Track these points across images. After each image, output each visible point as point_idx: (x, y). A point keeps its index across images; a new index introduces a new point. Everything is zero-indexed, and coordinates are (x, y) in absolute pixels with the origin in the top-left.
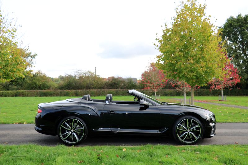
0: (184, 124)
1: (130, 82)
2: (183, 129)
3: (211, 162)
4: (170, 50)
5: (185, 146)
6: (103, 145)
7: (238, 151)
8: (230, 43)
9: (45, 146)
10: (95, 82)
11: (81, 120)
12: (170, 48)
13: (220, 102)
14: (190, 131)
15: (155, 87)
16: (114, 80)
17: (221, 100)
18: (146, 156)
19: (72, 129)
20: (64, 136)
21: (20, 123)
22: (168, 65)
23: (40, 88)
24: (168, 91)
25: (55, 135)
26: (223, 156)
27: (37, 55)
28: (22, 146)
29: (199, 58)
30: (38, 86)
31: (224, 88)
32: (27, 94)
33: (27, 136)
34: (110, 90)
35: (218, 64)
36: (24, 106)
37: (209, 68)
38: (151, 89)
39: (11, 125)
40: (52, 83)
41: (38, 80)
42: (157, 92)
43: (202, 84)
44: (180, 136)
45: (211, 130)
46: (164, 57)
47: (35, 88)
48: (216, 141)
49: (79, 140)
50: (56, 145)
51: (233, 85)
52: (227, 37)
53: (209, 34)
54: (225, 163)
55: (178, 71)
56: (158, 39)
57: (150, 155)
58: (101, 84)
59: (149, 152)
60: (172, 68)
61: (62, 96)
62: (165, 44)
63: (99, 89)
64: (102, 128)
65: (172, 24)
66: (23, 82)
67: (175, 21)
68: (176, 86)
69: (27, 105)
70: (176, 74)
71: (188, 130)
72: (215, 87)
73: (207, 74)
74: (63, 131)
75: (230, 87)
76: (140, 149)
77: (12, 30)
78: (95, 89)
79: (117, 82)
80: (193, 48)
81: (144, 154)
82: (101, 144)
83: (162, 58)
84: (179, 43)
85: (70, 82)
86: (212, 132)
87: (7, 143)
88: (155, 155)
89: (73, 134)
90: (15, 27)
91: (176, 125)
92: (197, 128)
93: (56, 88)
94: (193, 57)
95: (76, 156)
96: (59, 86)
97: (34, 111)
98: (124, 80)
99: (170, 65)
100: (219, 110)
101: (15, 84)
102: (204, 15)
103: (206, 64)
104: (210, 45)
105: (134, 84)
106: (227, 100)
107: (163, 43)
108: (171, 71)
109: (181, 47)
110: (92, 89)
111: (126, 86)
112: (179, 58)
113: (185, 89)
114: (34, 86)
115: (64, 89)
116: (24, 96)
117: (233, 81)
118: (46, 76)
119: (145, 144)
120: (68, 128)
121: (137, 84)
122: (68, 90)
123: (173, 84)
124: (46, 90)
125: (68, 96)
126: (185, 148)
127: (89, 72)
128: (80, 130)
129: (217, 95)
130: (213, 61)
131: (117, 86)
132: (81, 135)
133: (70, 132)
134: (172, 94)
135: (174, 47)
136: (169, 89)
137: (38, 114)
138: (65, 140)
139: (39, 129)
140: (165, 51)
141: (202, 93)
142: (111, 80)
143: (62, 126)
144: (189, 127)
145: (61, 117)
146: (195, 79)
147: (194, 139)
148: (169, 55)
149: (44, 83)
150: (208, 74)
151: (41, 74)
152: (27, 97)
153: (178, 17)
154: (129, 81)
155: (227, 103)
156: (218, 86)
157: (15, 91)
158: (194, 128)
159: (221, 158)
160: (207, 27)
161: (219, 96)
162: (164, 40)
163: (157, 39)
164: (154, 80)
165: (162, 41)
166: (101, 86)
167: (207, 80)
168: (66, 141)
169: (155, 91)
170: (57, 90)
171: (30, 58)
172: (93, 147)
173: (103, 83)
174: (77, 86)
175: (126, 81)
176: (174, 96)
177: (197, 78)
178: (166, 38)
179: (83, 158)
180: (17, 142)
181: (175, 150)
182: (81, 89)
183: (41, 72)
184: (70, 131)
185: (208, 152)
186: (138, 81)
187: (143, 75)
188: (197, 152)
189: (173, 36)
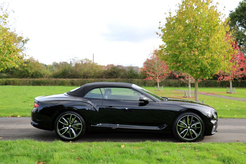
0: (184, 121)
1: (131, 72)
2: (183, 126)
3: (209, 160)
4: (173, 40)
5: (185, 143)
6: (101, 141)
7: (239, 150)
8: (242, 30)
9: (42, 142)
10: (93, 70)
11: (79, 115)
12: (174, 38)
13: (228, 95)
14: (191, 128)
15: (158, 77)
16: (114, 69)
17: (229, 92)
18: (145, 153)
19: (69, 124)
20: (61, 132)
21: (13, 116)
22: (171, 56)
23: (32, 76)
24: (172, 81)
25: (52, 131)
26: (222, 154)
27: (29, 39)
28: (18, 141)
29: (204, 50)
30: (30, 74)
31: (233, 79)
32: (18, 83)
33: (22, 130)
34: (109, 79)
35: (225, 56)
36: (16, 96)
37: (215, 60)
38: (154, 79)
39: (4, 118)
40: (46, 71)
41: (30, 67)
42: (161, 83)
43: (207, 77)
44: (180, 133)
45: (212, 127)
46: (167, 47)
47: (27, 76)
48: (218, 139)
49: (77, 135)
50: (53, 140)
51: (243, 76)
52: (238, 22)
53: (216, 23)
54: (224, 161)
55: (182, 63)
56: (161, 28)
57: (149, 152)
58: (100, 72)
59: (148, 149)
60: (175, 59)
61: (57, 85)
62: (169, 34)
63: (97, 78)
64: (101, 124)
65: (177, 11)
66: (13, 70)
67: (179, 8)
68: (180, 77)
69: (19, 95)
70: (180, 66)
71: (189, 127)
72: (224, 78)
73: (212, 66)
74: (61, 126)
75: (239, 78)
76: (138, 146)
77: (3, 15)
78: (93, 78)
79: (117, 71)
80: (198, 38)
81: (142, 151)
82: (99, 140)
83: (165, 49)
84: (183, 33)
85: (66, 70)
86: (213, 130)
87: (2, 138)
88: (154, 153)
89: (71, 130)
90: (7, 12)
91: (177, 122)
92: (198, 125)
93: (50, 77)
94: (197, 48)
95: (74, 152)
96: (53, 74)
97: (27, 102)
98: (124, 69)
99: (173, 56)
100: (226, 104)
101: (5, 72)
102: (211, 2)
103: (212, 56)
104: (216, 36)
105: (135, 73)
106: (235, 92)
107: (167, 32)
108: (175, 63)
109: (185, 37)
110: (90, 78)
111: (126, 75)
112: (183, 49)
113: (190, 81)
114: (26, 74)
115: (59, 78)
116: (15, 85)
117: (243, 71)
118: (39, 64)
119: (144, 141)
120: (66, 123)
121: (138, 73)
122: (63, 79)
123: (177, 75)
124: (39, 78)
125: (63, 85)
126: (185, 145)
127: (86, 59)
128: (78, 126)
129: (226, 87)
130: (218, 52)
131: (116, 76)
132: (79, 130)
133: (68, 128)
134: (177, 85)
135: (177, 37)
136: (173, 79)
137: (35, 108)
138: (62, 136)
139: (36, 124)
140: (168, 41)
141: (209, 84)
142: (110, 69)
143: (59, 121)
144: (189, 124)
145: (59, 112)
146: (199, 71)
147: (194, 136)
148: (172, 46)
149: (37, 70)
150: (214, 66)
151: (34, 61)
152: (18, 85)
153: (183, 4)
154: (130, 70)
155: (236, 95)
156: (227, 77)
157: (5, 80)
158: (195, 124)
159: (220, 156)
160: (214, 15)
161: (227, 88)
162: (167, 29)
163: (159, 28)
164: (157, 69)
165: (165, 30)
166: (99, 75)
167: (213, 72)
168: (64, 137)
169: (158, 81)
170: (51, 79)
171: (21, 43)
172: (91, 143)
173: (102, 72)
174: (73, 74)
175: (126, 70)
176: (179, 87)
177: (202, 70)
178: (169, 26)
179: (80, 154)
180: (12, 137)
181: (175, 147)
182: (78, 78)
183: (34, 59)
184: (68, 126)
185: (207, 150)
186: (139, 70)
187: (145, 63)
188: (196, 150)
189: (177, 25)
